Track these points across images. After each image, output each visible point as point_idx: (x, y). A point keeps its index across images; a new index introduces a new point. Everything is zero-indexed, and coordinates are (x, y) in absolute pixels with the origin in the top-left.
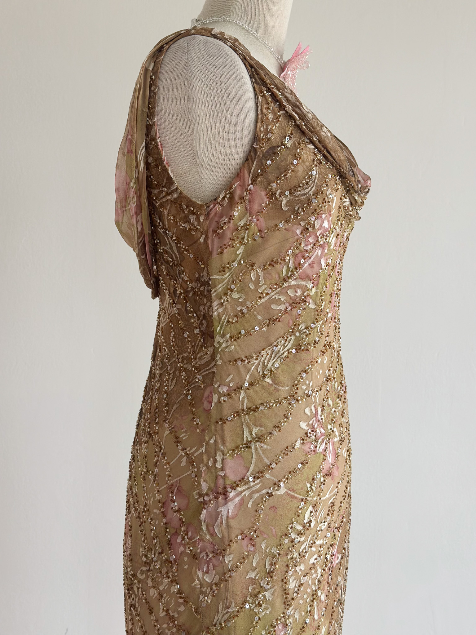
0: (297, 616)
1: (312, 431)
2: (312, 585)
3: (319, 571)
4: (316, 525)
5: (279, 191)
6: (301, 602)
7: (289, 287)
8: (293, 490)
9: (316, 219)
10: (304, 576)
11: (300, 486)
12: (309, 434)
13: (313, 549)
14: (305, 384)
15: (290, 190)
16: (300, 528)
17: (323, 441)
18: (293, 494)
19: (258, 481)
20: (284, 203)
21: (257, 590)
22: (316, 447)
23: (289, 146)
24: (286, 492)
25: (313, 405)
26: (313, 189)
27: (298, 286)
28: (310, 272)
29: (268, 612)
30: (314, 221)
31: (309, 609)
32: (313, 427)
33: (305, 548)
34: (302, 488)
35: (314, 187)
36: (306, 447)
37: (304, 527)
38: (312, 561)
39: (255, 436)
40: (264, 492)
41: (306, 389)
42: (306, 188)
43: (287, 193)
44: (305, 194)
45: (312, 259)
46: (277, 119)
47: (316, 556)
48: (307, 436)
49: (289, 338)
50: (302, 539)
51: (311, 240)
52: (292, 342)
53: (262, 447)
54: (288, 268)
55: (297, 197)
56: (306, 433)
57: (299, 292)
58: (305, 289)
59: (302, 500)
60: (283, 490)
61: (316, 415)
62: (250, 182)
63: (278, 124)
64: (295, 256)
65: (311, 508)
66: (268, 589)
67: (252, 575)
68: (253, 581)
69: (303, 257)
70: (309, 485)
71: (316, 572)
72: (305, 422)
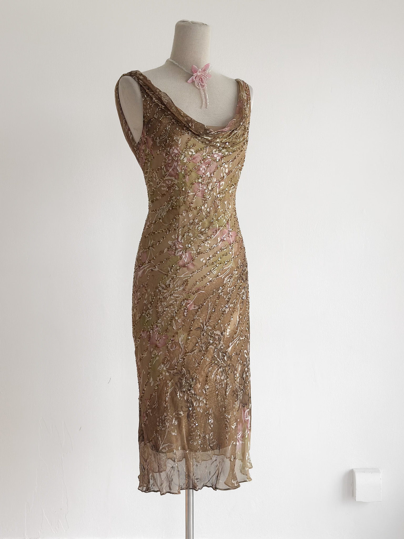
0: (163, 324)
1: (174, 245)
2: (171, 313)
3: (176, 308)
4: (174, 287)
5: (155, 138)
6: (165, 318)
7: (166, 180)
8: (161, 270)
9: (170, 149)
10: (166, 308)
11: (165, 268)
12: (172, 247)
13: (172, 297)
14: (175, 224)
15: (159, 137)
16: (164, 286)
17: (181, 251)
18: (161, 271)
19: (149, 264)
20: (157, 143)
21: (147, 309)
22: (175, 253)
23: (157, 118)
24: (158, 270)
25: (177, 234)
26: (167, 135)
27: (170, 180)
28: (173, 173)
29: (150, 319)
30: (169, 150)
31: (169, 323)
32: (175, 244)
33: (166, 295)
34: (166, 269)
35: (168, 134)
36: (170, 252)
37: (166, 286)
38: (171, 302)
39: (151, 244)
40: (150, 269)
41: (174, 227)
42: (164, 136)
43: (158, 138)
44: (164, 138)
45: (173, 167)
46: (150, 106)
47: (174, 301)
48: (171, 248)
49: (169, 202)
50: (165, 291)
51: (170, 158)
52: (170, 204)
53: (152, 250)
54: (164, 171)
55: (161, 139)
56: (171, 246)
57: (170, 182)
58: (172, 181)
59: (166, 274)
60: (157, 269)
61: (178, 239)
62: (146, 135)
63: (151, 109)
64: (165, 166)
65: (170, 279)
66: (150, 309)
67: (145, 302)
68: (145, 304)
69: (169, 166)
70: (169, 269)
71: (174, 308)
72: (171, 241)
